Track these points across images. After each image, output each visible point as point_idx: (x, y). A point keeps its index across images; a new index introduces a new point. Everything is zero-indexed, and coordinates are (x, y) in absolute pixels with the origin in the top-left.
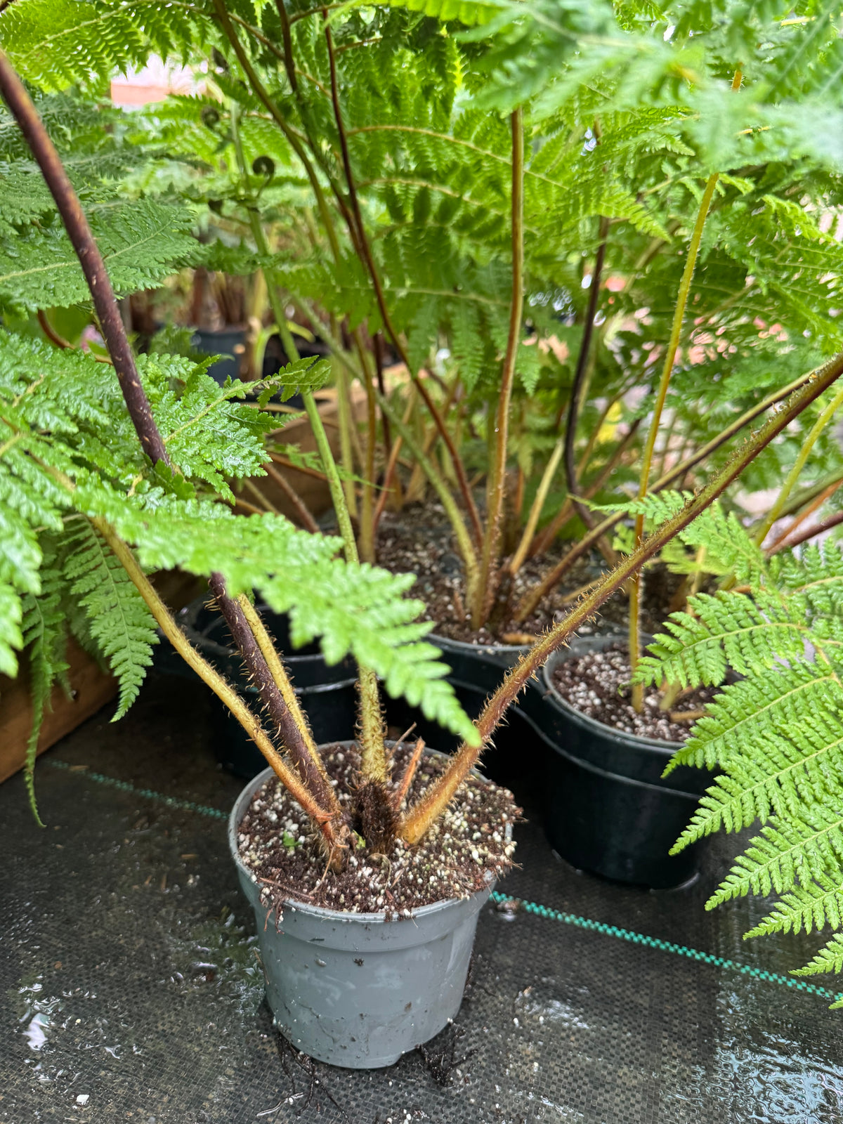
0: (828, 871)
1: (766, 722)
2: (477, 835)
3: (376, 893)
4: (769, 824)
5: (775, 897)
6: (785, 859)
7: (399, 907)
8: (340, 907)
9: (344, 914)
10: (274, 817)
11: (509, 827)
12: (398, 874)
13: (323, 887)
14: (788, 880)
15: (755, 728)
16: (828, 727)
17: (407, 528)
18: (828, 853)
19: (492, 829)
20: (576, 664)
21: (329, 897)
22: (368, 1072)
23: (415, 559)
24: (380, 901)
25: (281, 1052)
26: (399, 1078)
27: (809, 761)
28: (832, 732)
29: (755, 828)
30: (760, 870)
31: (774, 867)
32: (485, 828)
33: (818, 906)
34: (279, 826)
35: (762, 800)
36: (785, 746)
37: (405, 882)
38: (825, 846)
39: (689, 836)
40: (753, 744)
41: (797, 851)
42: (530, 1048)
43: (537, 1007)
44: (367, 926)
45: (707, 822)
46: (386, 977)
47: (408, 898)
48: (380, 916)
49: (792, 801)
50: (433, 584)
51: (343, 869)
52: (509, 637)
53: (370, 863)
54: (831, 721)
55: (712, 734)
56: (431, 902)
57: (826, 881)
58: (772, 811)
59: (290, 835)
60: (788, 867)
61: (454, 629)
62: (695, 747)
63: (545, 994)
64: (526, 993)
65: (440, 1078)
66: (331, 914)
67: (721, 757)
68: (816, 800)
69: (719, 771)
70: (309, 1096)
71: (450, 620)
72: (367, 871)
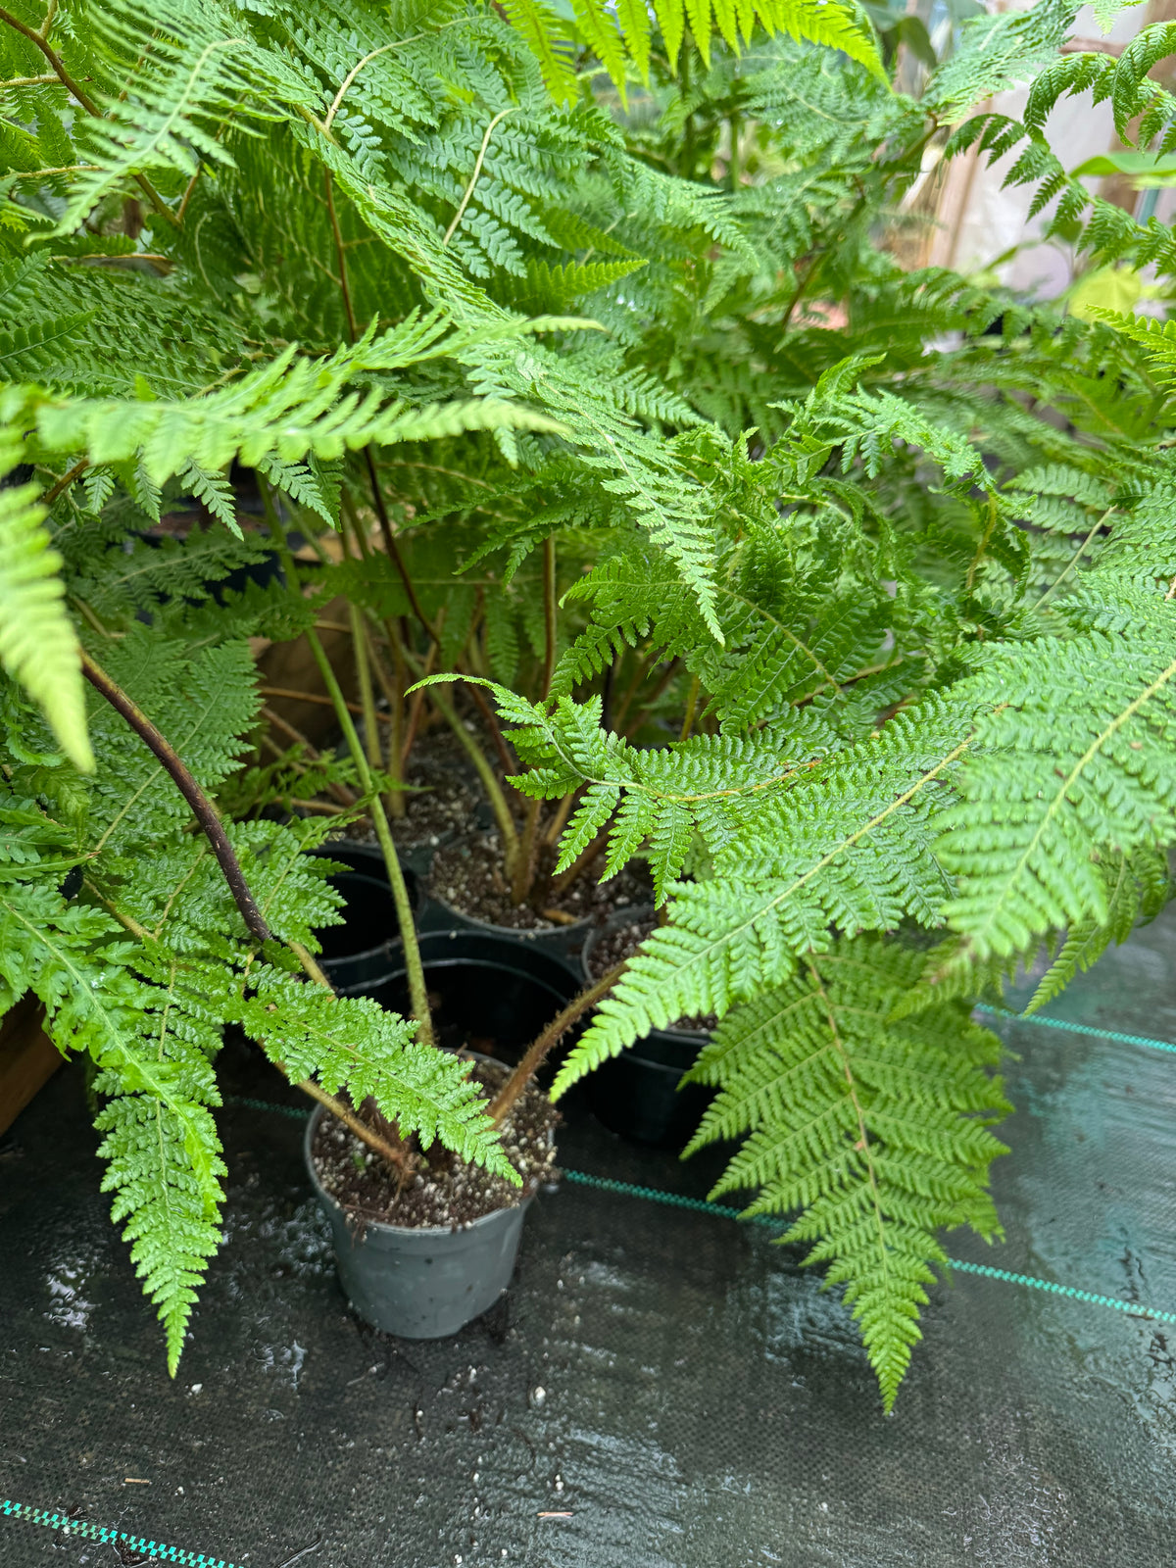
0: (803, 1163)
1: (760, 1041)
2: (523, 1141)
3: (441, 1207)
4: (759, 1130)
5: (760, 1187)
6: (769, 1156)
7: (462, 1220)
8: (412, 1224)
9: (417, 1230)
10: (342, 1137)
11: (551, 1132)
12: (459, 1188)
13: (397, 1206)
14: (772, 1174)
15: (751, 1046)
16: (811, 1040)
17: (436, 763)
18: (803, 1147)
19: (537, 1135)
20: (613, 939)
21: (402, 1214)
22: (436, 1340)
23: (449, 814)
24: (445, 1214)
25: (360, 1332)
26: (462, 1342)
27: (793, 1073)
28: (814, 1045)
29: (746, 1135)
30: (750, 1167)
31: (760, 1163)
32: (530, 1133)
33: (794, 1190)
34: (346, 1144)
35: (753, 1111)
36: (773, 1061)
37: (464, 1195)
38: (802, 1143)
39: (695, 1144)
40: (749, 1063)
41: (779, 1149)
42: (573, 1305)
43: (578, 1269)
44: (437, 1238)
45: (709, 1132)
46: (452, 1270)
47: (469, 1209)
48: (448, 1230)
49: (778, 1108)
50: (471, 848)
51: (411, 1188)
52: (551, 913)
53: (433, 1180)
54: (814, 1035)
55: (715, 1057)
56: (488, 1212)
57: (802, 1170)
58: (761, 1120)
59: (358, 1154)
60: (771, 1162)
61: (494, 906)
62: (701, 1069)
63: (585, 1257)
64: (569, 1258)
65: (497, 1338)
66: (406, 1231)
67: (723, 1076)
68: (796, 1104)
69: (719, 1089)
70: (389, 1365)
71: (491, 895)
72: (432, 1187)
